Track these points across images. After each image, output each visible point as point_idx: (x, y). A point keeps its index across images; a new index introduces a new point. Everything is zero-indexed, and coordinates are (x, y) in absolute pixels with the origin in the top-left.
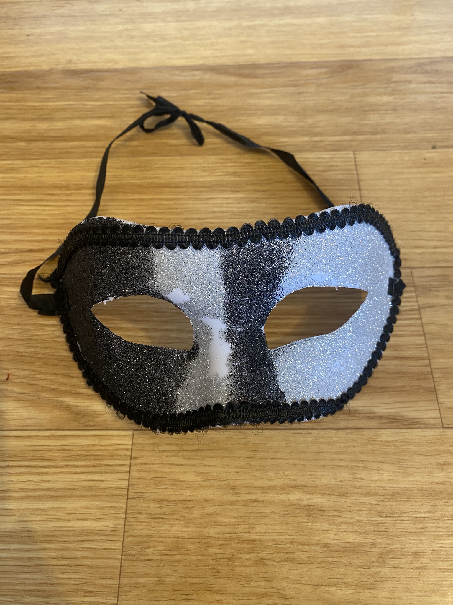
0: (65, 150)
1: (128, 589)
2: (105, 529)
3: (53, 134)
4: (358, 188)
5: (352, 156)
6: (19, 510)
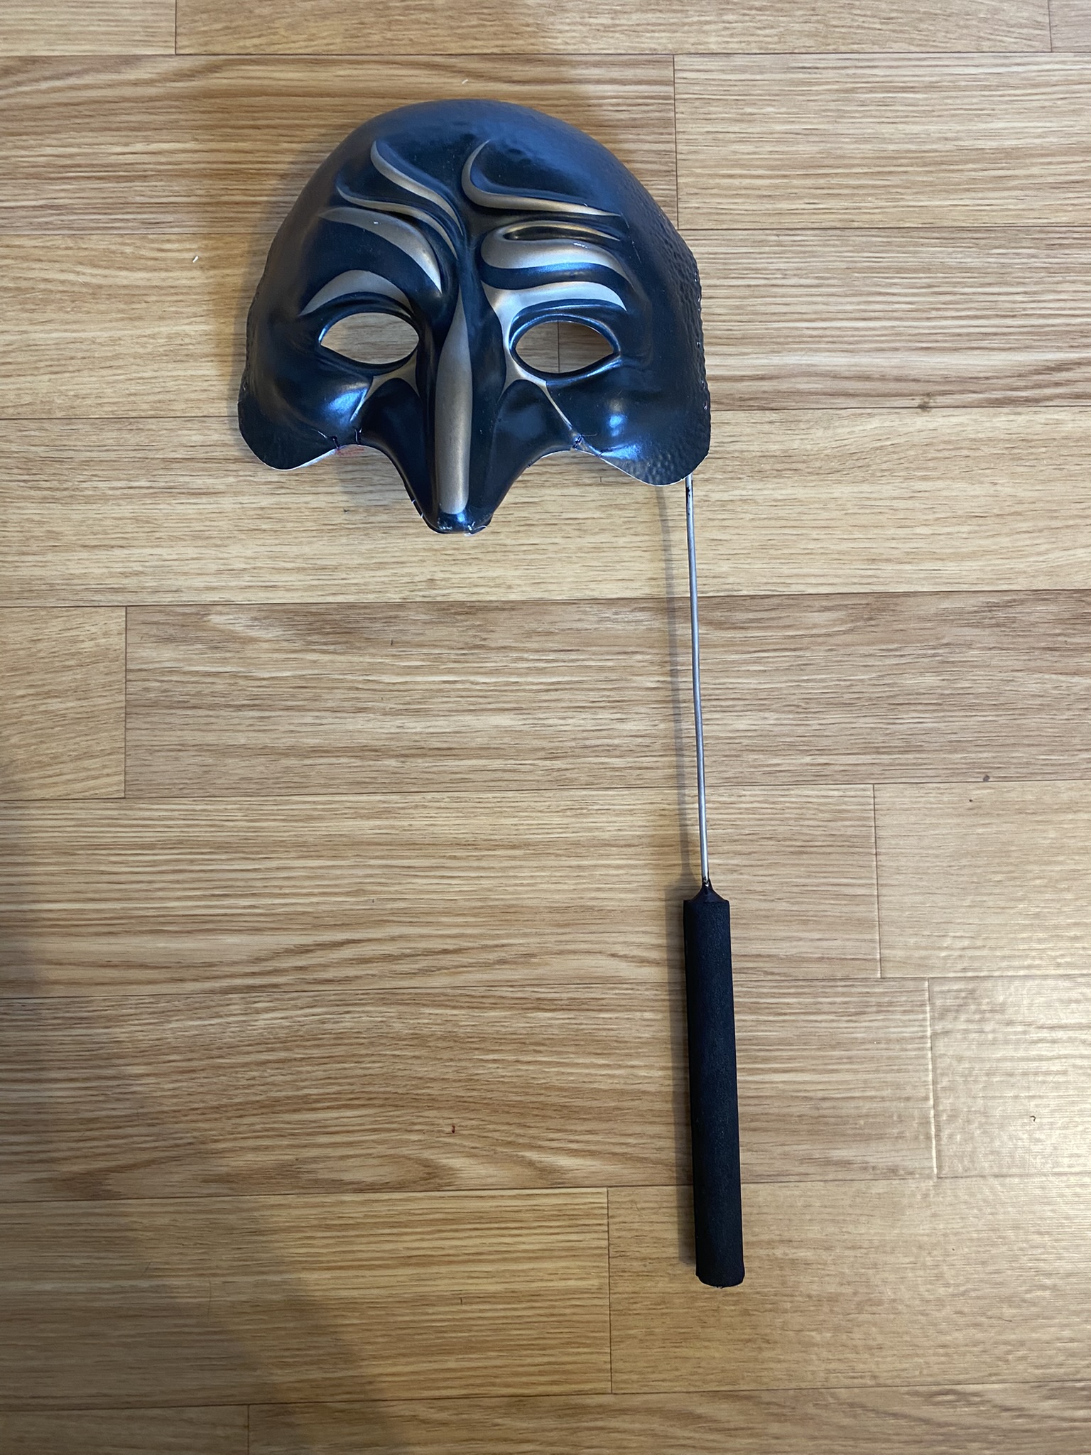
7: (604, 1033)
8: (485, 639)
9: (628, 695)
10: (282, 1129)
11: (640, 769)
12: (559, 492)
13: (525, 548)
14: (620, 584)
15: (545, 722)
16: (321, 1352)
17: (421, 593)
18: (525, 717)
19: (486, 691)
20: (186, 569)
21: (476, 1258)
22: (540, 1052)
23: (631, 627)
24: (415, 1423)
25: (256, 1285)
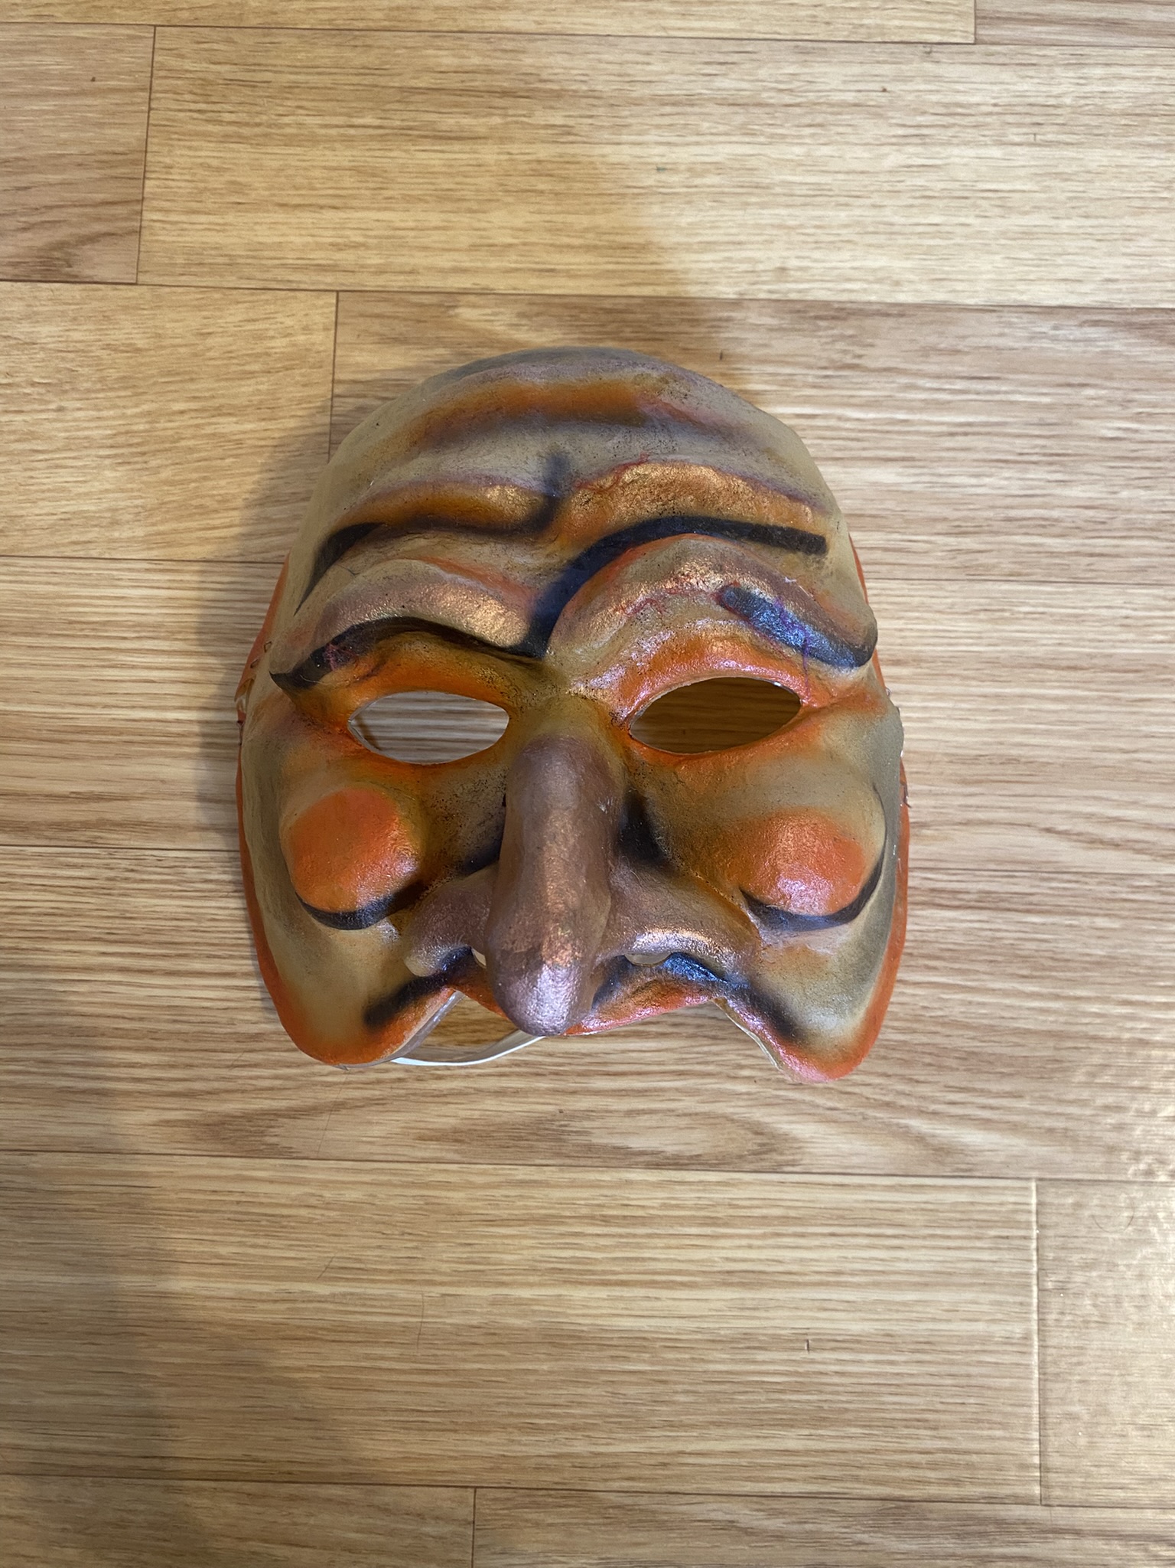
7: (1033, 946)
8: (860, 357)
9: (1072, 446)
10: (540, 1063)
11: (1092, 555)
12: (971, 152)
13: (920, 229)
14: (1063, 286)
15: (950, 480)
16: (588, 1411)
17: (766, 287)
18: (918, 471)
19: (860, 431)
20: (426, 241)
21: (835, 1278)
22: (935, 968)
23: (1078, 348)
24: (733, 1532)
25: (494, 1302)
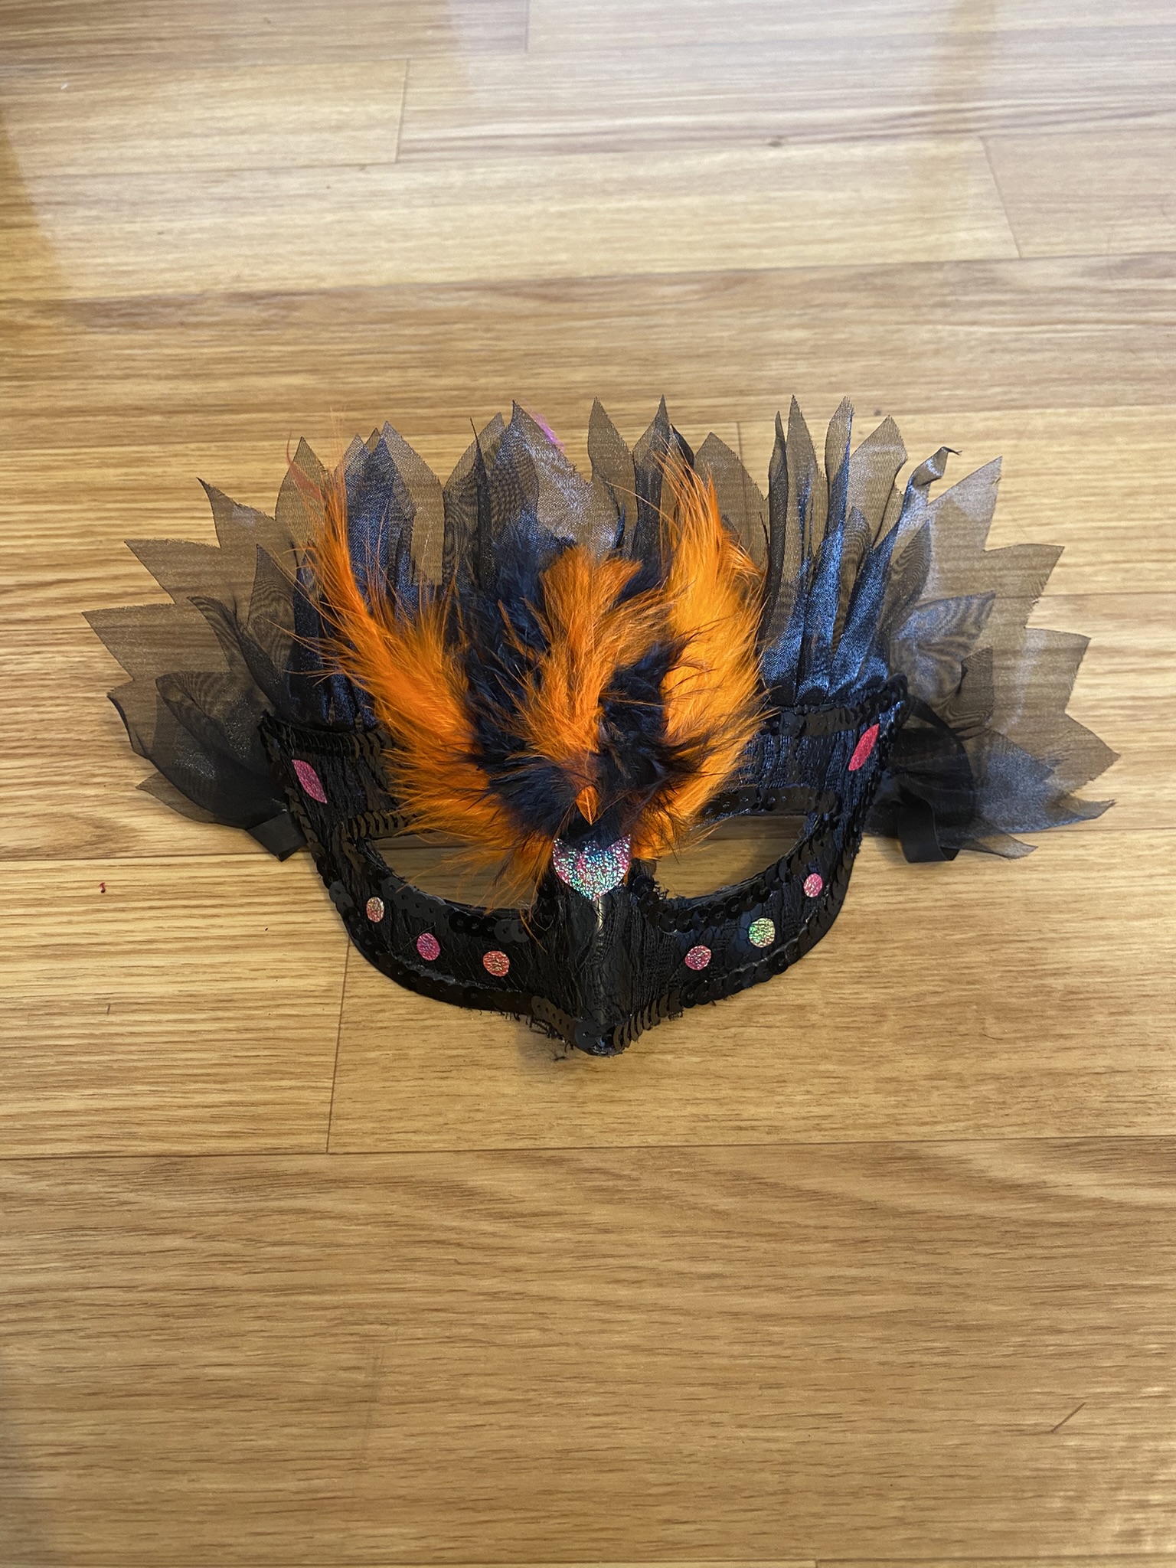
0: (233, 428)
1: (351, 1067)
2: (313, 988)
3: (210, 401)
4: (740, 482)
5: (735, 430)
6: (173, 967)
